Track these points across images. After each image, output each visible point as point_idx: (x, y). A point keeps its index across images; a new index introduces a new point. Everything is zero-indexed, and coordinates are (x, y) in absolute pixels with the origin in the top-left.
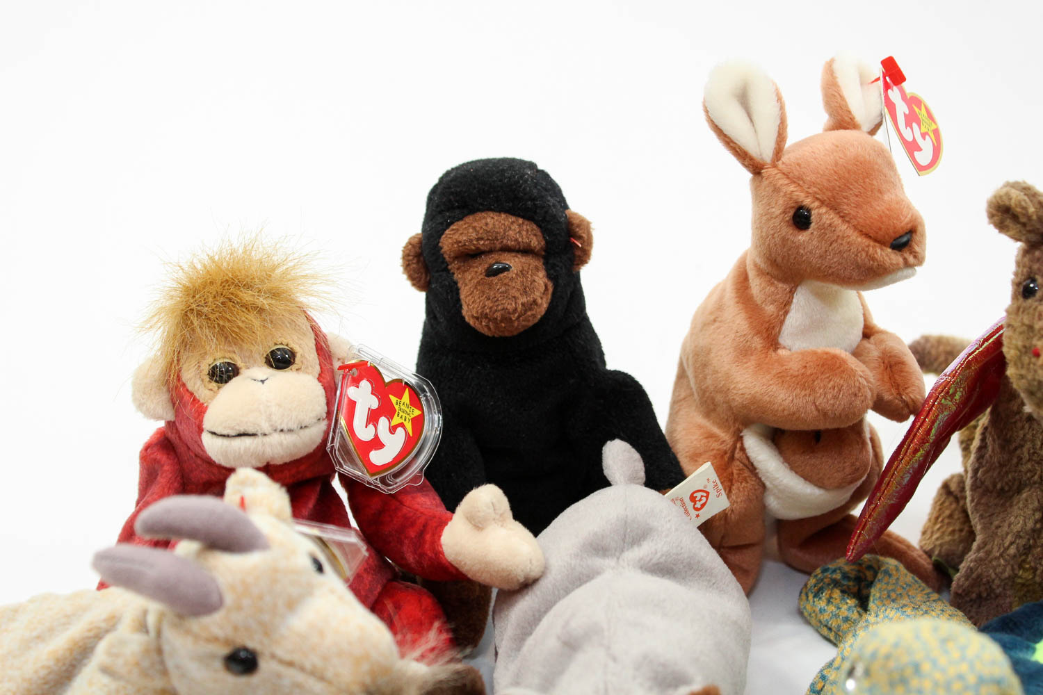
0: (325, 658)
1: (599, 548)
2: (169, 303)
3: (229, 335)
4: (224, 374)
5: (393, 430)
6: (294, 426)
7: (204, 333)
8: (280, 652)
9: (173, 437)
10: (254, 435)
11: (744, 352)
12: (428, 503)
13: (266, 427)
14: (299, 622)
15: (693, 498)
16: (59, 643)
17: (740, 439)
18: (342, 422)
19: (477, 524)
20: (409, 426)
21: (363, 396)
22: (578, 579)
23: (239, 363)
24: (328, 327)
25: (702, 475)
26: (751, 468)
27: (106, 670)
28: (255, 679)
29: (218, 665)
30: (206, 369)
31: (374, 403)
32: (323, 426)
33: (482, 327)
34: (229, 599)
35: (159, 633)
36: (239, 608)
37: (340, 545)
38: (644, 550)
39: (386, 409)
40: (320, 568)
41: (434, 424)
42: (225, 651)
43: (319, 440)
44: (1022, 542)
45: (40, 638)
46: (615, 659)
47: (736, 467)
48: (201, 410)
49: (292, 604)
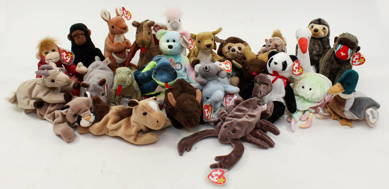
0: (62, 79)
1: (94, 68)
2: (39, 45)
3: (47, 48)
4: (47, 53)
5: (69, 58)
6: (56, 58)
7: (44, 48)
8: (57, 79)
9: (42, 62)
10: (51, 60)
11: (110, 43)
12: (74, 66)
13: (53, 58)
14: (58, 76)
15: (106, 62)
16: (32, 84)
17: (111, 54)
18: (62, 57)
19: (79, 67)
20: (71, 57)
21: (64, 54)
22: (91, 71)
23: (49, 52)
24: (59, 46)
25: (107, 59)
26: (113, 57)
27: (38, 84)
28: (55, 83)
29: (50, 82)
30: (45, 53)
31: (66, 55)
32: (60, 58)
33: (78, 44)
34: (51, 75)
35: (44, 80)
36: (52, 75)
37: (62, 69)
38: (99, 67)
39: (67, 55)
40: (60, 71)
41: (74, 56)
42: (51, 80)
43: (59, 59)
44: (145, 62)
45: (30, 84)
46: (94, 77)
47: (111, 58)
48: (45, 58)
49: (58, 74)
